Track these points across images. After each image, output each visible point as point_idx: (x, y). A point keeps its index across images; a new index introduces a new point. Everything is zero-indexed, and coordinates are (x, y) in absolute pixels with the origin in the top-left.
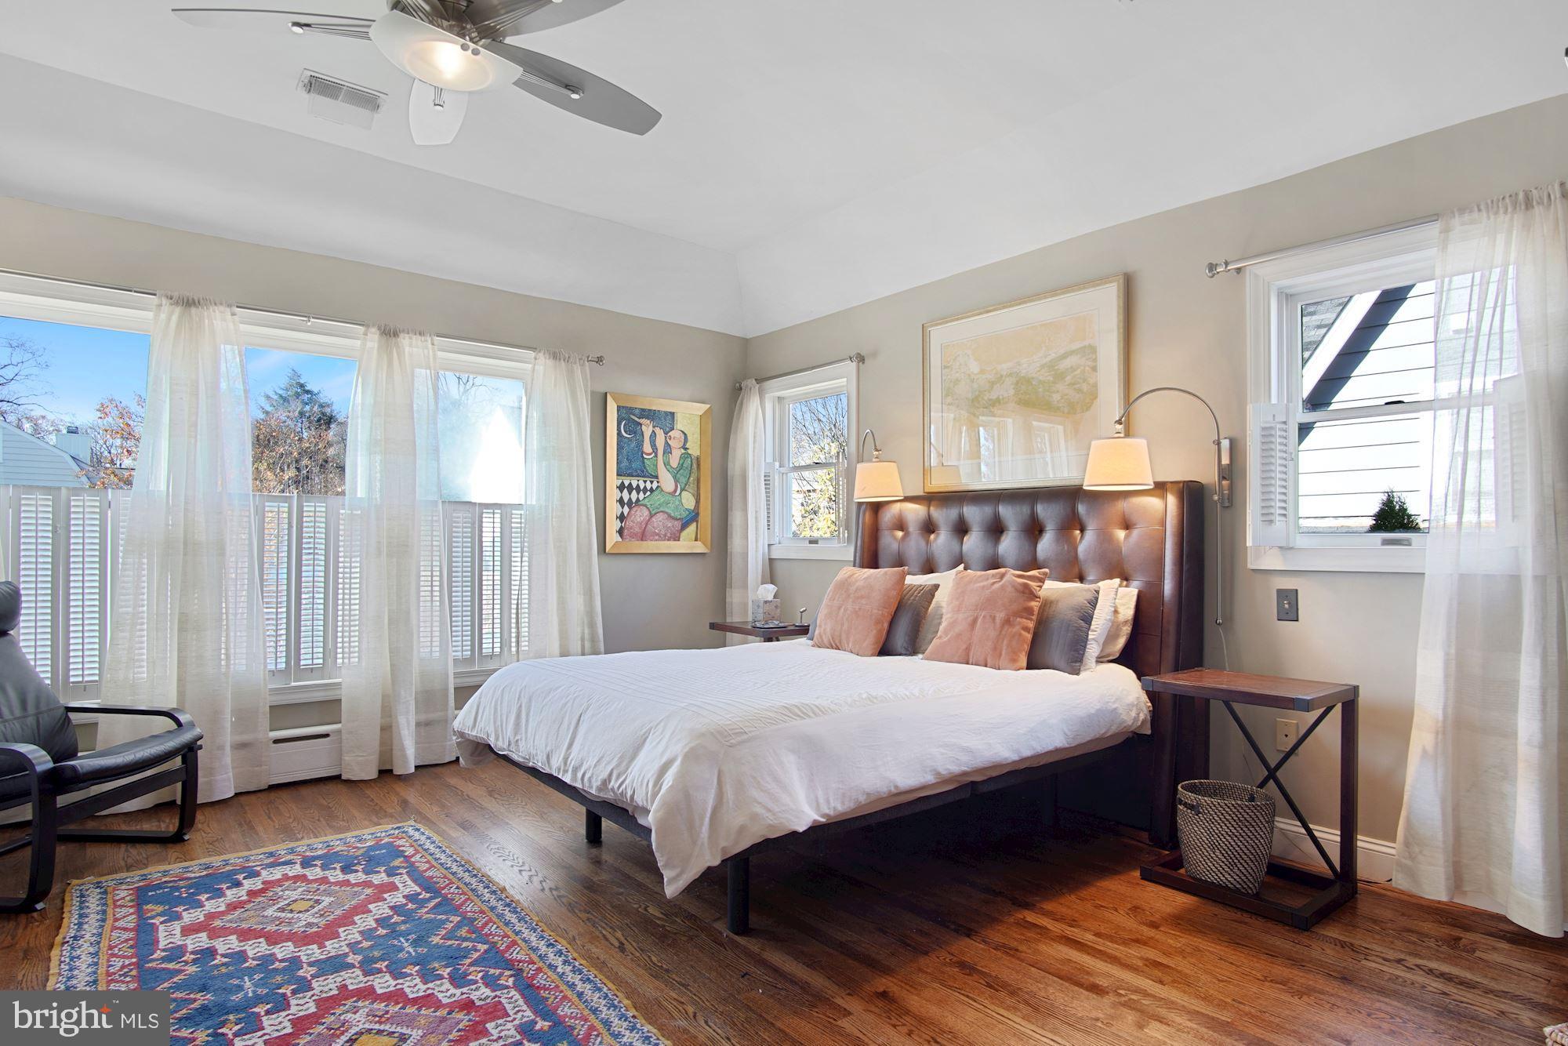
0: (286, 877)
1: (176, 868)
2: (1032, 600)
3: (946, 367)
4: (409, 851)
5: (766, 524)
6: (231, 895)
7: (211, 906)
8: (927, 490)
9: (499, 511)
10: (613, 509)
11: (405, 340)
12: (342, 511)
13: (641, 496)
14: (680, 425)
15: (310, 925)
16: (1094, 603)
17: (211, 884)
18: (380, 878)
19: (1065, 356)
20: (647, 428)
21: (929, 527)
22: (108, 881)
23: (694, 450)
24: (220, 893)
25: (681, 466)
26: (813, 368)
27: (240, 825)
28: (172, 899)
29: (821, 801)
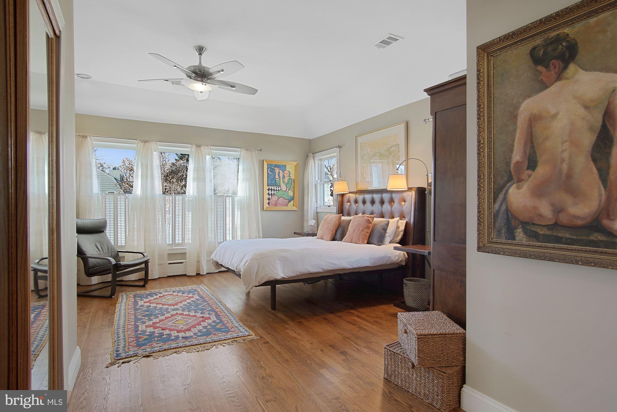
0: (168, 294)
1: (143, 292)
2: (370, 224)
3: (362, 150)
4: (199, 291)
5: (315, 200)
6: (155, 297)
7: (150, 299)
8: (357, 190)
9: (231, 198)
10: (266, 196)
11: (202, 148)
12: (186, 199)
13: (275, 192)
14: (288, 169)
15: (172, 303)
16: (387, 224)
17: (151, 295)
18: (191, 295)
19: (391, 147)
20: (277, 171)
21: (356, 202)
22: (128, 293)
23: (293, 177)
24: (153, 296)
25: (288, 183)
26: (328, 150)
27: (159, 284)
28: (141, 297)
29: (286, 273)
